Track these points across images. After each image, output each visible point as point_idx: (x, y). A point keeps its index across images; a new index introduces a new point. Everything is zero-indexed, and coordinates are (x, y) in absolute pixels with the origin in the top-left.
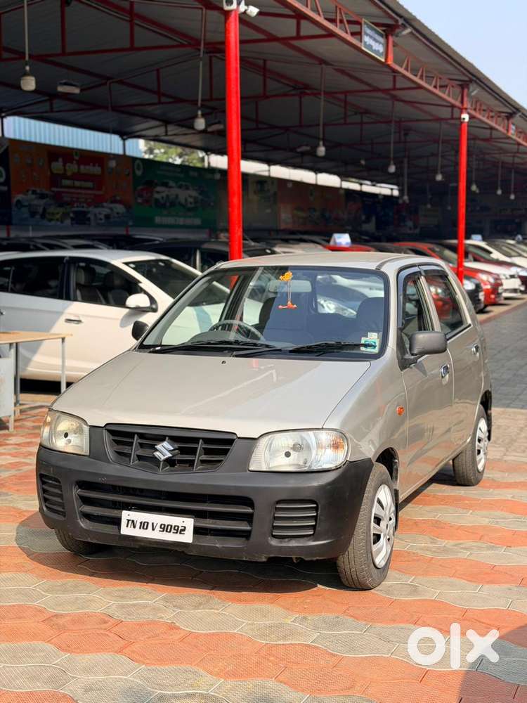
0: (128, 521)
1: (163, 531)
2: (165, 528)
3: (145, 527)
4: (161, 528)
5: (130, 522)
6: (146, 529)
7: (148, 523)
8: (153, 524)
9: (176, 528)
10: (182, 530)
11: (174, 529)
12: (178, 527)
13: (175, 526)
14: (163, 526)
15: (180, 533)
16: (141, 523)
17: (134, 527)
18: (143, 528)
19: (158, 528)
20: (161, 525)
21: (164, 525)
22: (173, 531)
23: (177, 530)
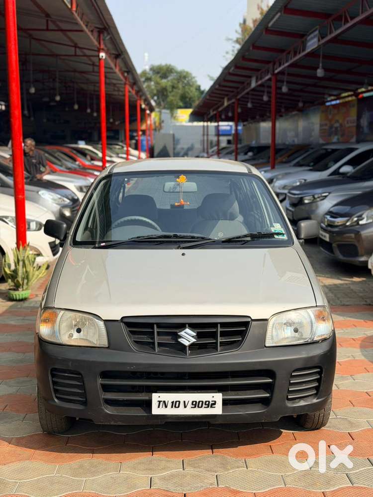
0: (160, 402)
1: (195, 407)
2: (195, 404)
3: (177, 406)
4: (192, 404)
5: (161, 403)
6: (179, 407)
7: (179, 402)
8: (184, 402)
9: (207, 403)
10: (212, 404)
11: (205, 404)
12: (209, 402)
13: (206, 402)
14: (194, 403)
15: (211, 407)
16: (173, 402)
17: (166, 407)
18: (175, 407)
19: (190, 405)
20: (193, 402)
21: (196, 402)
22: (204, 406)
23: (208, 405)
